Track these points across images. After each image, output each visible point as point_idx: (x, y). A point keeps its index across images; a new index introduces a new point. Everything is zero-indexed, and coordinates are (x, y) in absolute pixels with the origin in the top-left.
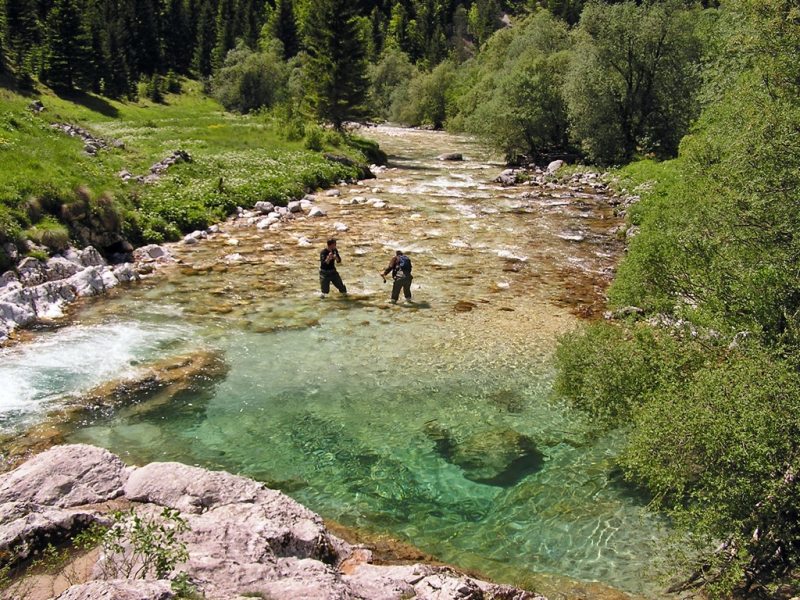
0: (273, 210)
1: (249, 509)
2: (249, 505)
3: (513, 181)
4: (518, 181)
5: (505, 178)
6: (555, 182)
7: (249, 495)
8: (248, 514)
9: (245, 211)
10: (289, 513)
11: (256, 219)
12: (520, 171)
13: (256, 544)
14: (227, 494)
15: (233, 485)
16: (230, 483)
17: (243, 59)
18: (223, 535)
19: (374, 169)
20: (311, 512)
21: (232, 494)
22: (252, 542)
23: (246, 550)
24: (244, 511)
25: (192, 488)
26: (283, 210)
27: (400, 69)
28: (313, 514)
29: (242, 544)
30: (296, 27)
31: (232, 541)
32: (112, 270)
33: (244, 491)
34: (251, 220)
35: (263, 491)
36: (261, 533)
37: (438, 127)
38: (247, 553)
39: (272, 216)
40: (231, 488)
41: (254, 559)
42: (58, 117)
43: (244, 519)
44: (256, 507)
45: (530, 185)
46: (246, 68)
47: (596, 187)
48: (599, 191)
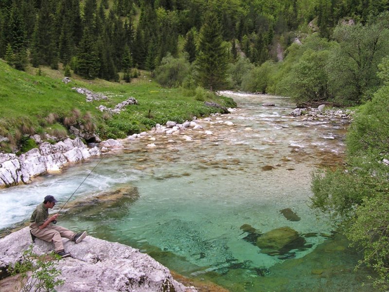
0: (175, 126)
1: (124, 262)
2: (125, 260)
3: (300, 114)
4: (302, 114)
5: (295, 113)
6: (321, 114)
7: (127, 255)
8: (123, 264)
9: (161, 126)
10: (149, 266)
11: (166, 129)
12: (303, 110)
13: (120, 281)
14: (113, 253)
15: (118, 248)
16: (116, 248)
17: (169, 61)
18: (100, 274)
19: (230, 110)
20: (163, 266)
21: (117, 253)
22: (118, 279)
23: (113, 283)
24: (121, 262)
25: (93, 249)
26: (180, 125)
27: (246, 66)
28: (164, 268)
29: (112, 280)
30: (195, 47)
31: (106, 278)
32: (88, 150)
33: (124, 253)
34: (164, 130)
35: (136, 254)
36: (126, 275)
37: (264, 93)
38: (113, 285)
39: (175, 128)
40: (116, 250)
41: (115, 288)
42: (76, 84)
43: (119, 267)
44: (128, 261)
45: (308, 116)
46: (171, 66)
47: (342, 116)
48: (344, 118)
